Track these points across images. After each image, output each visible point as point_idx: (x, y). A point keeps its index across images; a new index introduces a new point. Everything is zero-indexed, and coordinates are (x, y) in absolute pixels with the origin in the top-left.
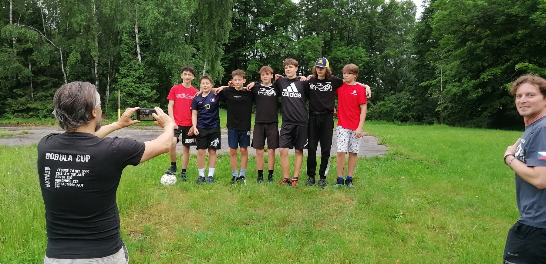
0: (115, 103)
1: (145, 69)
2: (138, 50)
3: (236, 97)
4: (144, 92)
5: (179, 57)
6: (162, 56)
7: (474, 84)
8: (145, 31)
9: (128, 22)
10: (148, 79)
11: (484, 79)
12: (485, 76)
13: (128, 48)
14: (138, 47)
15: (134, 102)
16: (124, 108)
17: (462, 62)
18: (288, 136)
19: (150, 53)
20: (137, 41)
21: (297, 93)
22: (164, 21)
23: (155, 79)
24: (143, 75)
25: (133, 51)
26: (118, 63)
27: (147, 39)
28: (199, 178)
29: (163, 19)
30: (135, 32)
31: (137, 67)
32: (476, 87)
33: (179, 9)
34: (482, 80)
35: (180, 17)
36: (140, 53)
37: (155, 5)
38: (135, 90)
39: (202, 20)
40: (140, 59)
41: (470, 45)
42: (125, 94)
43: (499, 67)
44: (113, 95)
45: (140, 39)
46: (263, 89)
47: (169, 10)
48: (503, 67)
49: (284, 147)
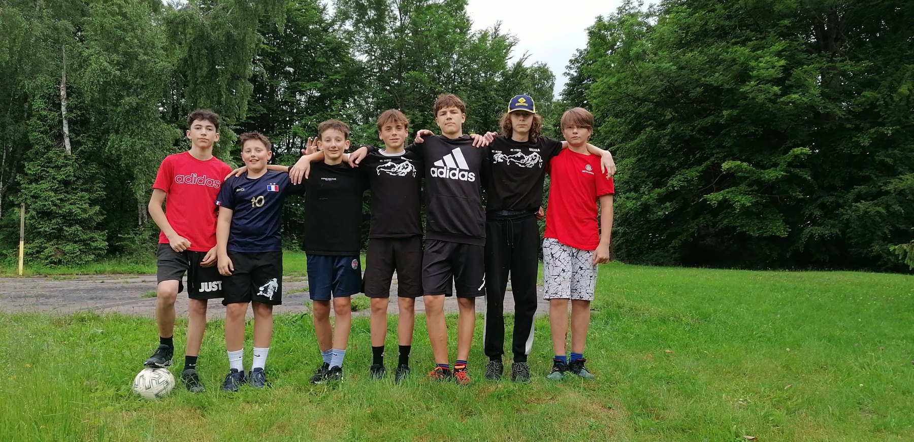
0: (13, 232)
1: (77, 165)
2: (66, 129)
3: (326, 179)
4: (75, 209)
5: (149, 143)
6: (113, 142)
7: (659, 194)
8: (80, 94)
9: (45, 77)
10: (83, 184)
11: (673, 187)
12: (675, 182)
13: (44, 125)
14: (64, 125)
15: (53, 229)
16: (31, 242)
17: (639, 160)
18: (442, 268)
19: (90, 136)
20: (64, 113)
21: (465, 171)
22: (120, 77)
23: (98, 185)
24: (75, 176)
25: (55, 131)
26: (22, 155)
27: (85, 110)
28: (229, 375)
29: (118, 73)
30: (59, 96)
31: (61, 161)
32: (662, 200)
33: (149, 56)
34: (671, 188)
35: (151, 71)
36: (69, 136)
37: (102, 48)
38: (55, 205)
39: (195, 77)
40: (68, 147)
41: (651, 132)
42: (34, 213)
43: (694, 169)
44: (10, 216)
45: (70, 109)
46: (387, 162)
47: (130, 57)
48: (700, 168)
49: (435, 293)
